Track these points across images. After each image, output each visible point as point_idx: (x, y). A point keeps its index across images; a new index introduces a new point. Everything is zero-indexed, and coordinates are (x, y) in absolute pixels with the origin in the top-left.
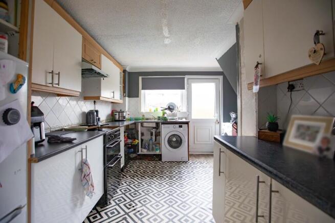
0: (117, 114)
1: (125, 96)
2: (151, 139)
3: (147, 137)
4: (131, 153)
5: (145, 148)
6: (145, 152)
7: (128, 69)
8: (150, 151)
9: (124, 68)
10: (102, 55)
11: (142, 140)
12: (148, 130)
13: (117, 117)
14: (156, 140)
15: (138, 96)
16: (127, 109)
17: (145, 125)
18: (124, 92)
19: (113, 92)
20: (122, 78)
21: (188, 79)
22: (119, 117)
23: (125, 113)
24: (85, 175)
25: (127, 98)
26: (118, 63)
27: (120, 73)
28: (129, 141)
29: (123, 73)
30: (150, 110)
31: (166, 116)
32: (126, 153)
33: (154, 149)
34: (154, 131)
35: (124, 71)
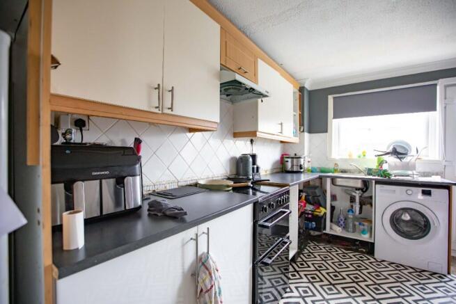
0: (289, 160)
1: (303, 131)
2: (351, 210)
3: (343, 204)
4: (312, 229)
5: (338, 223)
6: (338, 231)
7: (308, 86)
8: (348, 231)
9: (300, 83)
10: (260, 61)
11: (333, 208)
12: (346, 192)
13: (289, 166)
14: (360, 213)
15: (326, 131)
16: (306, 153)
17: (339, 182)
18: (302, 124)
19: (281, 124)
20: (298, 101)
21: (446, 87)
22: (292, 166)
23: (302, 160)
24: (202, 290)
25: (306, 134)
26: (290, 75)
27: (294, 93)
28: (309, 208)
29: (298, 93)
30: (350, 156)
31: (385, 167)
32: (301, 231)
33: (357, 230)
34: (357, 195)
35: (302, 89)
